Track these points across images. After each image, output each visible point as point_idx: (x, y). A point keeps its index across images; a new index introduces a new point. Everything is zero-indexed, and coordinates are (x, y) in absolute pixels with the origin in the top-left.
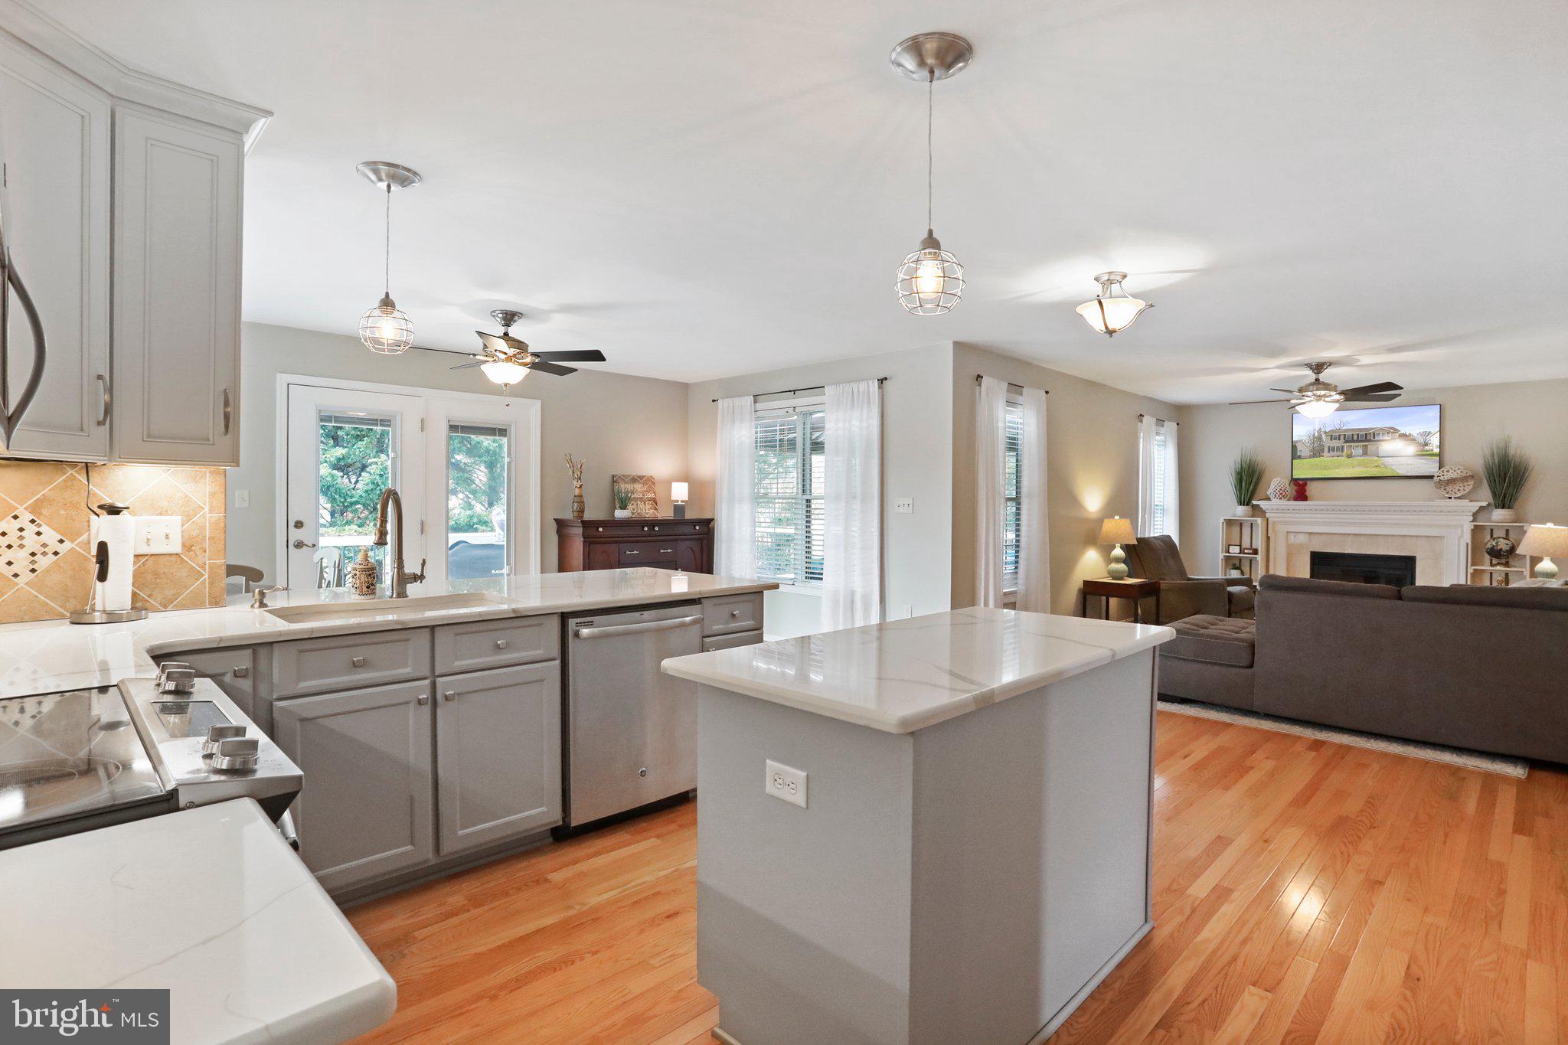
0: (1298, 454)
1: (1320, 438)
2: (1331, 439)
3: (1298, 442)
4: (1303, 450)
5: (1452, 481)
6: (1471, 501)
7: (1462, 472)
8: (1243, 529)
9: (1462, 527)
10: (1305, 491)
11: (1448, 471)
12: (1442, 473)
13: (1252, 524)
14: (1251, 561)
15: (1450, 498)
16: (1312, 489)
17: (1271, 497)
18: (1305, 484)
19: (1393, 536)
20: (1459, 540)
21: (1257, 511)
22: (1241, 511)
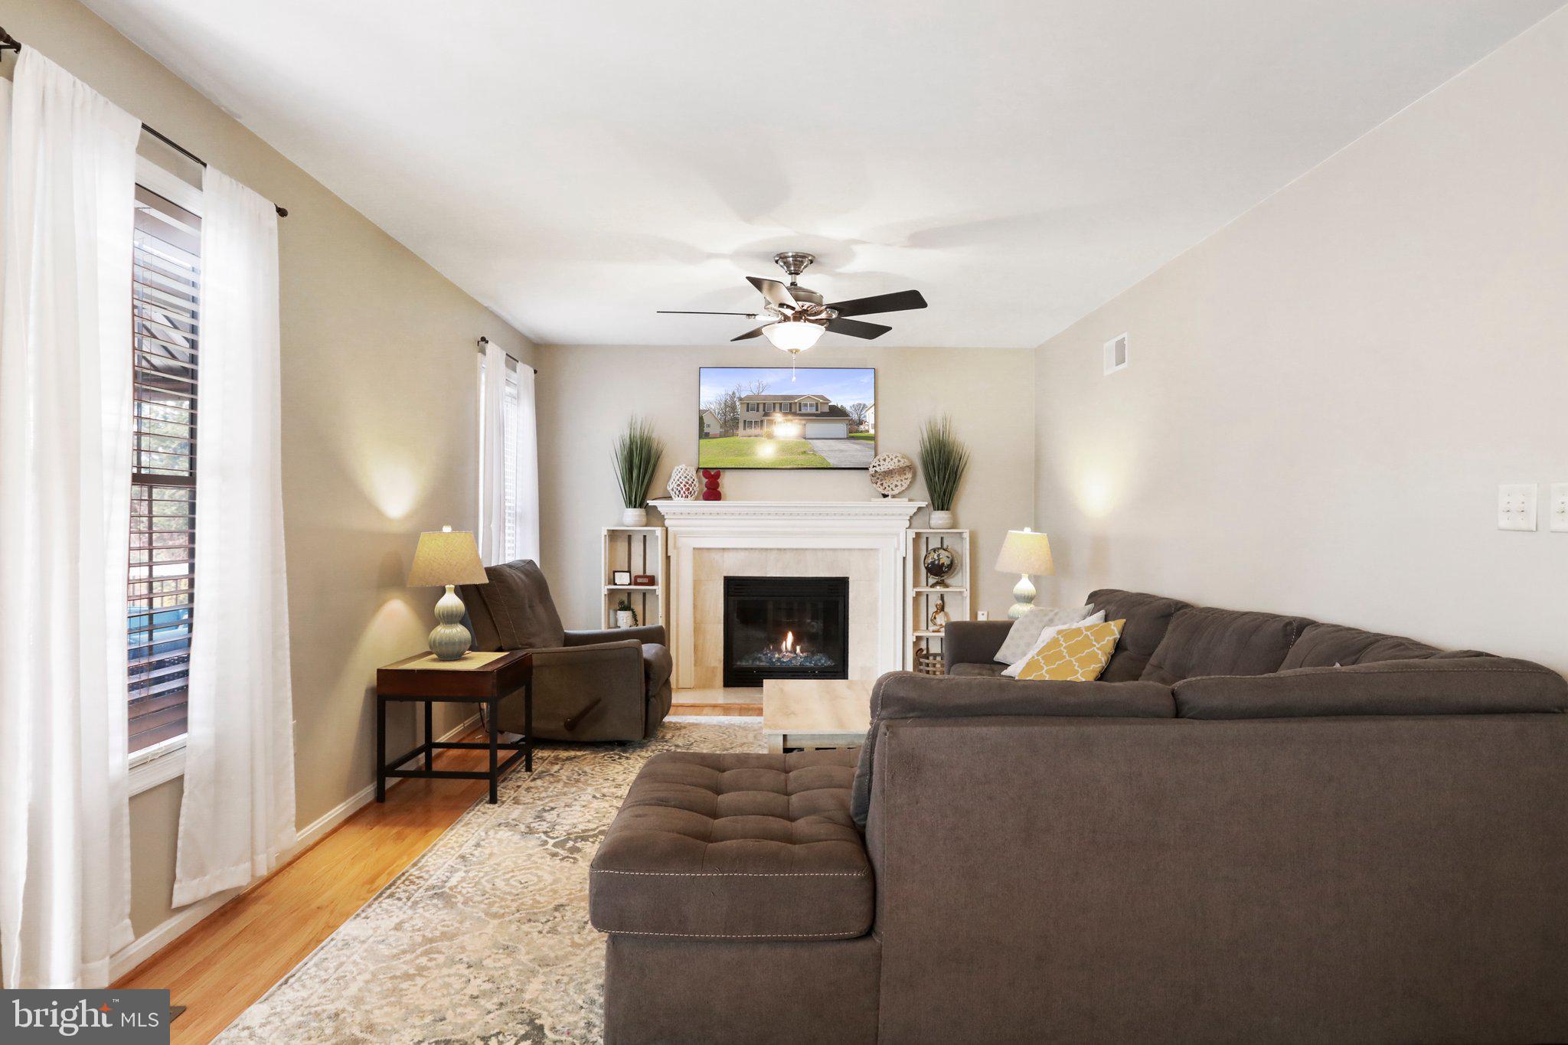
0: (706, 430)
1: (733, 408)
2: (748, 411)
3: (706, 411)
4: (714, 428)
5: (889, 473)
6: (910, 500)
7: (899, 461)
8: (632, 544)
9: (898, 535)
10: (718, 485)
11: (885, 460)
12: (878, 463)
13: (645, 537)
14: (644, 595)
15: (885, 496)
16: (727, 482)
17: (672, 494)
18: (718, 475)
19: (823, 549)
20: (895, 552)
21: (653, 516)
22: (631, 517)
